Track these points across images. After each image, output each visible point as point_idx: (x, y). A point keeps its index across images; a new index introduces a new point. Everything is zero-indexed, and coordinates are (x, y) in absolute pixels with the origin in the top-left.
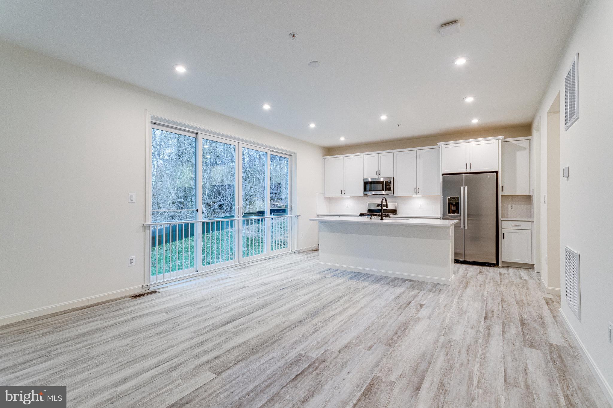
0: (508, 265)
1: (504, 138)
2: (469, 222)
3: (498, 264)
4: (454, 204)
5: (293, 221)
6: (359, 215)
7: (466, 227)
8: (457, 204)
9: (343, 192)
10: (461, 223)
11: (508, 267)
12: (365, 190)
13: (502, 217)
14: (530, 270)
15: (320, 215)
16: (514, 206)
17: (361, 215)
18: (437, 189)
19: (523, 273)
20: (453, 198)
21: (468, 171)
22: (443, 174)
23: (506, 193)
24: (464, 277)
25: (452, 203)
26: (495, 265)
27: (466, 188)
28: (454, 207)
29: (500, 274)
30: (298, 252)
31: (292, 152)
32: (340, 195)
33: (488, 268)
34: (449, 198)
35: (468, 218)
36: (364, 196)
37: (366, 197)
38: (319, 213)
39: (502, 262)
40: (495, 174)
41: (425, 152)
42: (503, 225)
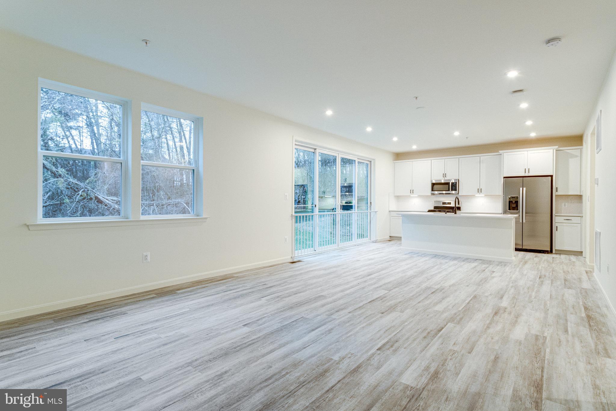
0: (560, 252)
1: (559, 147)
2: (527, 217)
3: (551, 252)
4: (514, 202)
5: (372, 216)
6: (428, 211)
7: (524, 221)
8: (517, 203)
9: (412, 192)
10: (520, 219)
11: (560, 254)
12: (432, 190)
13: (555, 213)
14: (578, 256)
15: (392, 211)
16: (566, 204)
17: (429, 211)
18: (499, 190)
19: (573, 258)
20: (513, 197)
21: (527, 175)
22: (504, 178)
23: (559, 193)
24: (523, 259)
25: (512, 202)
26: (549, 252)
27: (525, 189)
28: (514, 205)
29: (553, 258)
30: (375, 242)
31: (371, 159)
32: (409, 194)
33: (543, 254)
34: (510, 197)
35: (527, 215)
36: (431, 195)
37: (433, 196)
38: (391, 209)
39: (556, 250)
40: (550, 178)
41: (486, 158)
42: (556, 219)
